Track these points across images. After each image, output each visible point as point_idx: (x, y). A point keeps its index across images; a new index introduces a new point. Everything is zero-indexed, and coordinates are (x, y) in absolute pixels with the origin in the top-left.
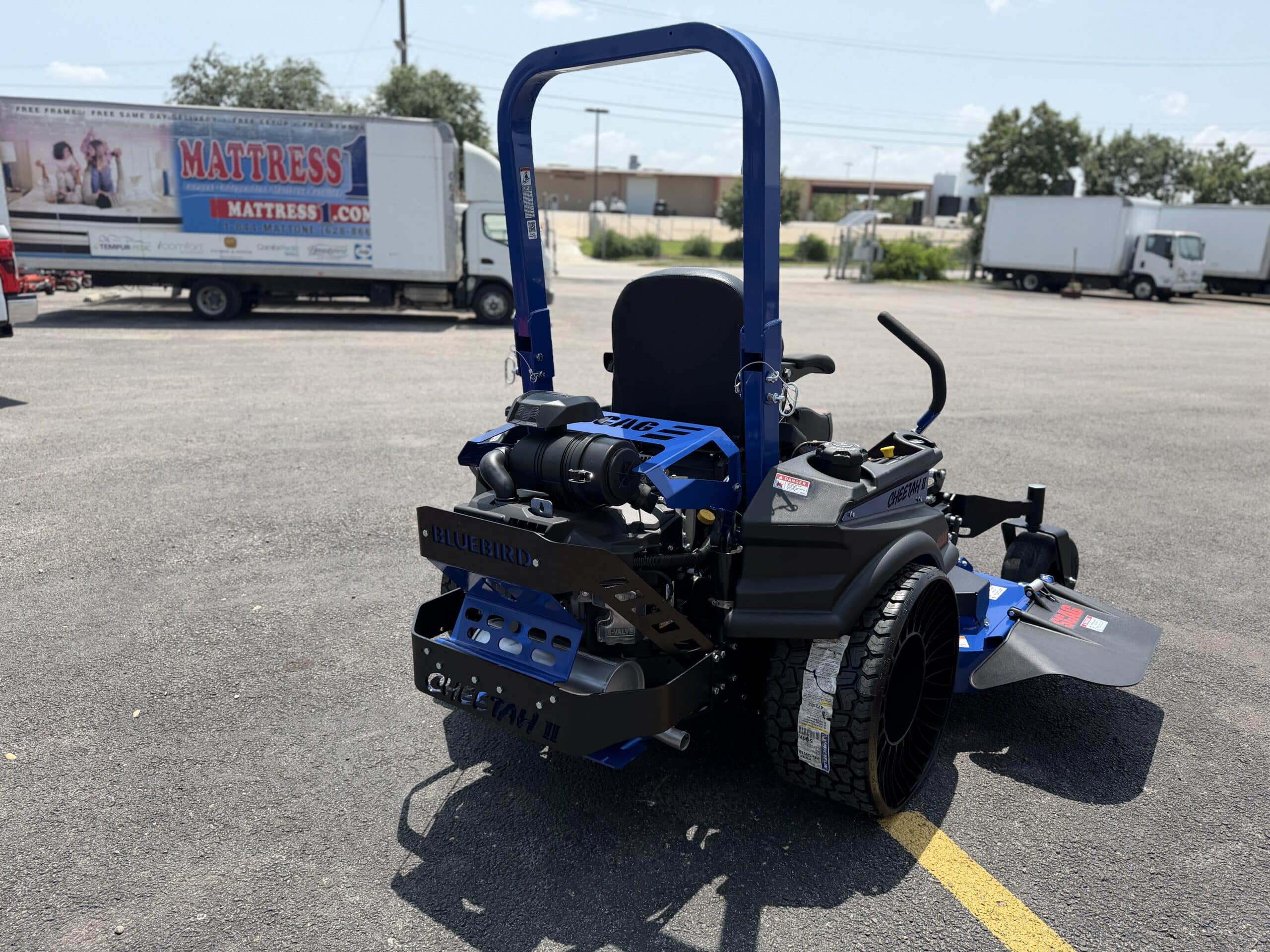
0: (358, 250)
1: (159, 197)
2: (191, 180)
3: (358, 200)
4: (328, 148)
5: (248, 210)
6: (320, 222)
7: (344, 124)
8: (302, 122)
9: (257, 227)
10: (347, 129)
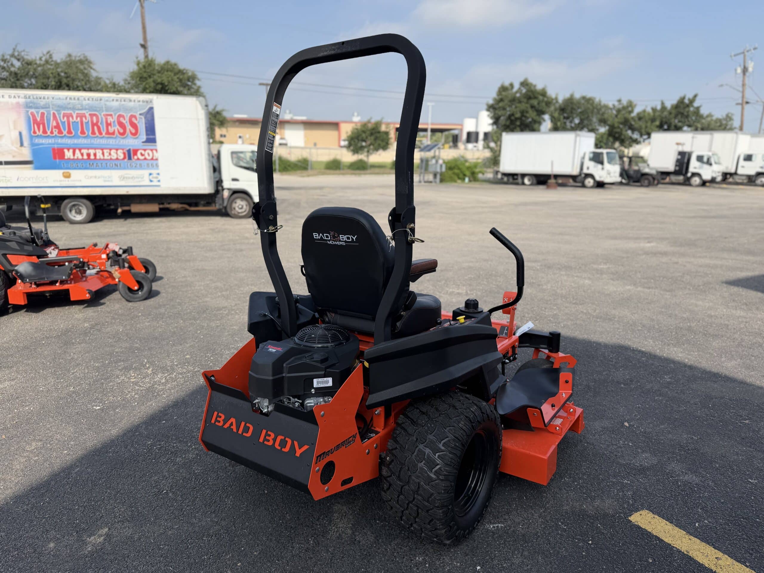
0: (151, 176)
1: (17, 148)
2: (38, 136)
3: (150, 146)
4: (129, 115)
5: (78, 154)
6: (126, 160)
7: (139, 99)
8: (111, 99)
9: (84, 165)
10: (141, 103)
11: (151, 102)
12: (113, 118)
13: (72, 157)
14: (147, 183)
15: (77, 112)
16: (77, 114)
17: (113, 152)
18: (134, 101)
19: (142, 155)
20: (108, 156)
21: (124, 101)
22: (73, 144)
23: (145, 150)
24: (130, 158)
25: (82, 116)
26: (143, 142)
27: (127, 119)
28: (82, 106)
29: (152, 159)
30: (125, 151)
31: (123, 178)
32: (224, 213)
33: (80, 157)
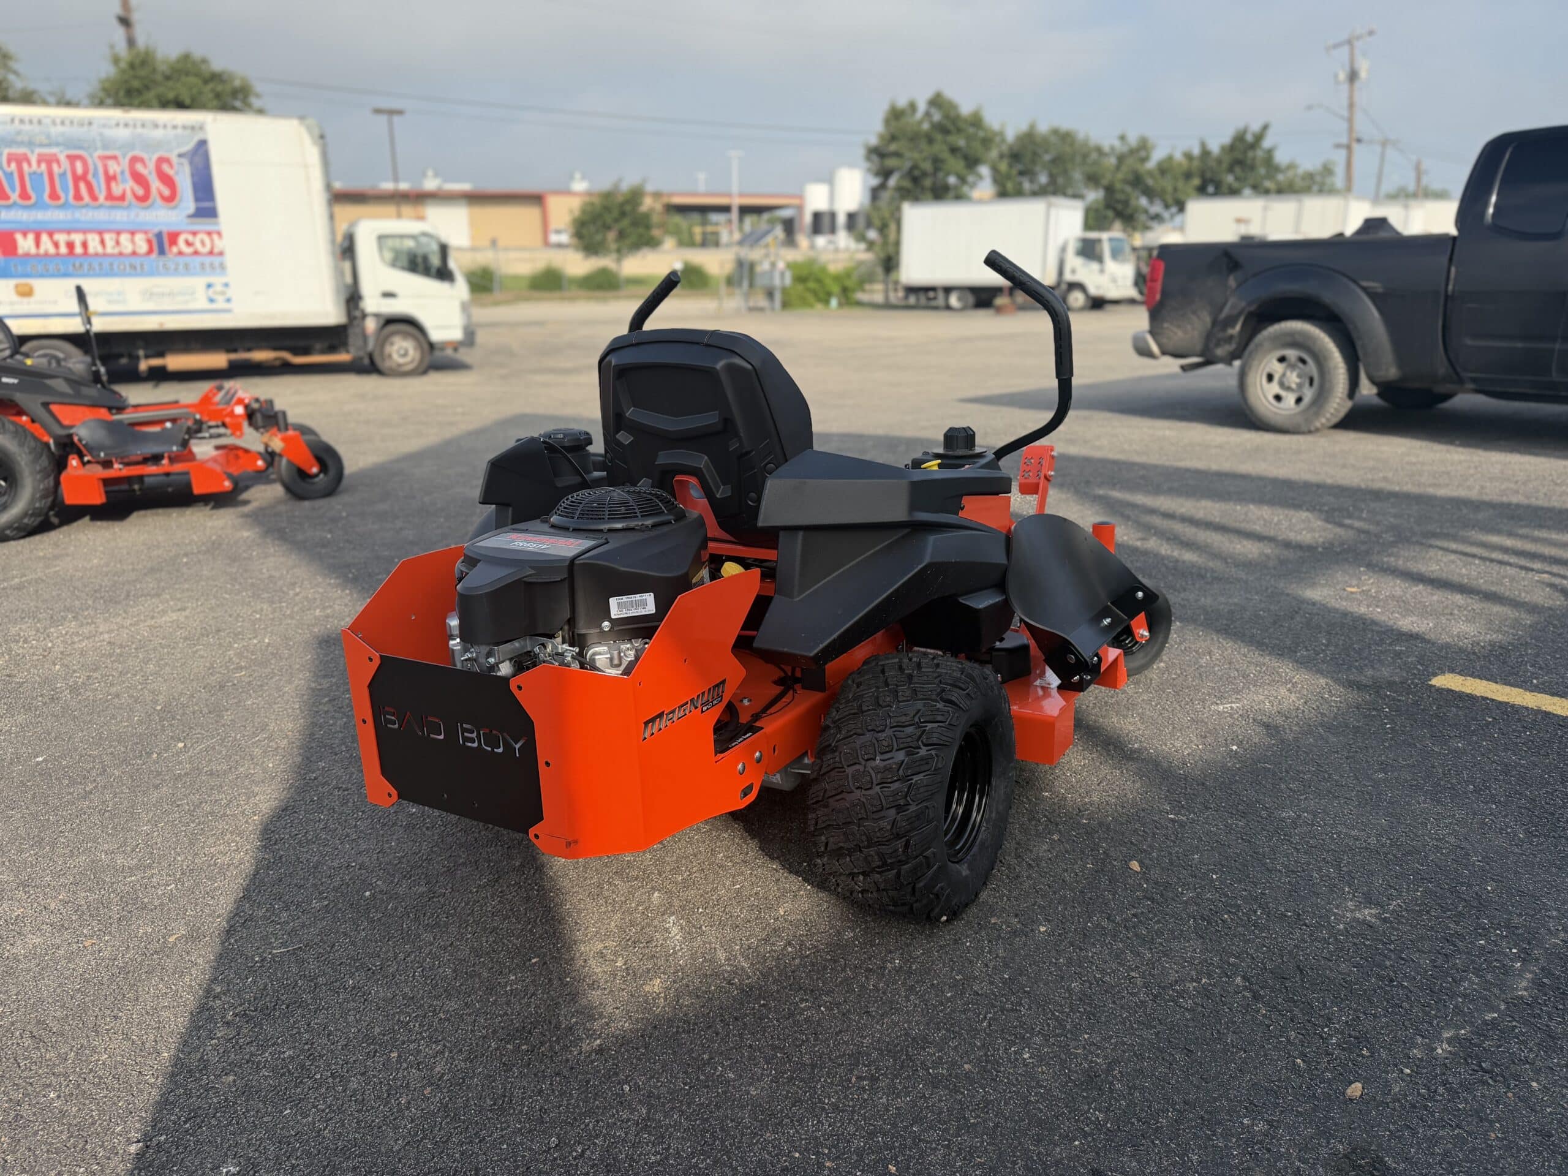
0: (211, 290)
3: (203, 225)
4: (155, 157)
5: (46, 244)
6: (154, 256)
7: (175, 123)
8: (114, 122)
9: (62, 267)
10: (179, 131)
11: (201, 128)
12: (119, 164)
13: (33, 251)
14: (202, 303)
15: (38, 150)
16: (39, 155)
17: (124, 238)
18: (165, 126)
19: (189, 244)
20: (114, 248)
21: (143, 126)
22: (35, 222)
23: (194, 234)
24: (162, 252)
25: (49, 160)
26: (190, 216)
27: (152, 165)
28: (48, 136)
29: (211, 253)
30: (150, 236)
31: (149, 295)
32: (369, 366)
33: (52, 250)
